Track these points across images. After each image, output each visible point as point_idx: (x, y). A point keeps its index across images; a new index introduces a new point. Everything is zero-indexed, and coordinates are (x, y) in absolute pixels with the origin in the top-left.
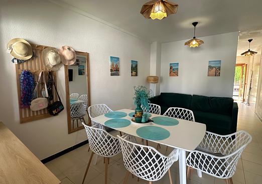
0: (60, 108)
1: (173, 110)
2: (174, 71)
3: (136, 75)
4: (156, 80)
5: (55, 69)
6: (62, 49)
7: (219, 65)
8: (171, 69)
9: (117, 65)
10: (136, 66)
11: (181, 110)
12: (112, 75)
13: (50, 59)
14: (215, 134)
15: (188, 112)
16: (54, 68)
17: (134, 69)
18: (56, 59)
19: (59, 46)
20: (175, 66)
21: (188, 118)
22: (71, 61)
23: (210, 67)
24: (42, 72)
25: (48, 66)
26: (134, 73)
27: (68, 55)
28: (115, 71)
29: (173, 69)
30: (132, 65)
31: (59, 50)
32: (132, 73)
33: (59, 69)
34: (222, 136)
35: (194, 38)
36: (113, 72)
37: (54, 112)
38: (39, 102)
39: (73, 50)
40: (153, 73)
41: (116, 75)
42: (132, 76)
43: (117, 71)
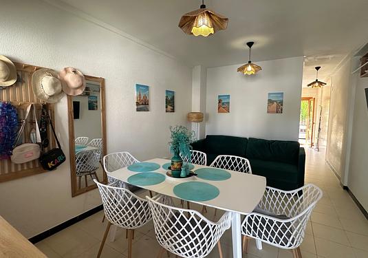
0: (60, 158)
1: (223, 158)
2: (224, 106)
3: (173, 111)
4: (200, 117)
5: (52, 101)
6: (64, 72)
7: (281, 99)
8: (219, 102)
9: (145, 97)
10: (173, 98)
11: (233, 159)
12: (138, 110)
13: (45, 86)
14: (278, 190)
15: (243, 161)
16: (52, 99)
17: (170, 103)
18: (54, 85)
19: (59, 68)
20: (224, 99)
21: (243, 170)
22: (78, 90)
23: (270, 102)
24: (32, 106)
25: (42, 95)
26: (169, 107)
27: (72, 81)
28: (143, 105)
29: (223, 104)
30: (167, 97)
31: (59, 73)
32: (167, 107)
33: (59, 101)
34: (286, 192)
35: (250, 62)
37: (50, 165)
38: (27, 150)
39: (80, 73)
40: (196, 108)
41: (145, 111)
42: (167, 111)
43: (145, 104)
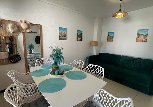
0: (17, 59)
2: (110, 38)
3: (81, 40)
4: (96, 44)
5: (15, 34)
6: (20, 22)
8: (108, 36)
9: (64, 33)
10: (81, 34)
12: (60, 39)
13: (10, 28)
17: (80, 36)
19: (18, 20)
20: (111, 34)
22: (27, 30)
23: (139, 35)
24: (5, 37)
25: (9, 32)
26: (79, 39)
27: (23, 26)
28: (63, 37)
29: (110, 37)
30: (77, 33)
31: (18, 23)
32: (77, 38)
33: (18, 35)
35: (120, 10)
36: (61, 38)
37: (13, 61)
38: (2, 54)
39: (28, 23)
40: (95, 39)
41: (64, 40)
42: (77, 40)
43: (64, 37)
